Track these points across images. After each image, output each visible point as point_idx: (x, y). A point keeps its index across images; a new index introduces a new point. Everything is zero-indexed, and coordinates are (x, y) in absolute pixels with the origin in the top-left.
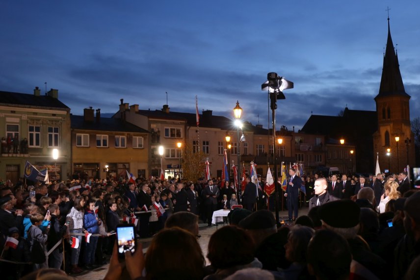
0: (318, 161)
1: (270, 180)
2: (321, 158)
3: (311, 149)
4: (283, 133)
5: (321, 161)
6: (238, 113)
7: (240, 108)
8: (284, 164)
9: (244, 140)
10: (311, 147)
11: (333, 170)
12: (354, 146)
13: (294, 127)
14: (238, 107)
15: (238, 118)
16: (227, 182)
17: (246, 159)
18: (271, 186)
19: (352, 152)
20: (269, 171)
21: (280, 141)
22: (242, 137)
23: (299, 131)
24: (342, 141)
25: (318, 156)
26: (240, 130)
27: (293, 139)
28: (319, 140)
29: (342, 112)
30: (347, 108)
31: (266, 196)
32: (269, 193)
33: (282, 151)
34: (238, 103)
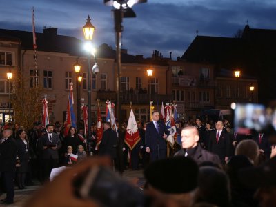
0: (204, 100)
1: (132, 126)
2: (208, 96)
3: (194, 84)
4: (157, 60)
5: (208, 101)
6: (89, 33)
7: (93, 27)
9: (97, 71)
10: (195, 80)
11: (224, 114)
13: (171, 53)
14: (89, 24)
15: (89, 40)
16: (73, 129)
18: (135, 135)
19: (252, 88)
20: (132, 114)
21: (150, 72)
22: (95, 66)
23: (179, 58)
24: (237, 74)
25: (204, 93)
26: (92, 56)
27: (169, 70)
28: (206, 72)
29: (240, 31)
30: (247, 26)
31: (127, 147)
32: (132, 144)
33: (153, 86)
34: (89, 19)
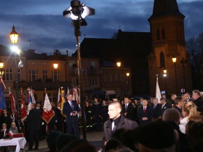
0: (94, 84)
1: (47, 106)
2: (96, 82)
3: (85, 73)
4: (58, 57)
5: (96, 85)
6: (14, 38)
7: (16, 33)
8: (63, 89)
9: (22, 66)
10: (86, 70)
11: (110, 94)
12: (129, 69)
13: (67, 51)
14: (14, 32)
15: (15, 44)
16: (5, 110)
17: (24, 85)
18: (50, 112)
19: (128, 74)
20: (47, 97)
21: (56, 66)
22: (20, 63)
23: (73, 54)
24: (119, 64)
25: (93, 79)
26: (18, 55)
27: (67, 64)
28: (94, 63)
29: (115, 34)
30: (120, 30)
31: (45, 123)
32: (48, 119)
33: (55, 76)
34: (14, 28)
